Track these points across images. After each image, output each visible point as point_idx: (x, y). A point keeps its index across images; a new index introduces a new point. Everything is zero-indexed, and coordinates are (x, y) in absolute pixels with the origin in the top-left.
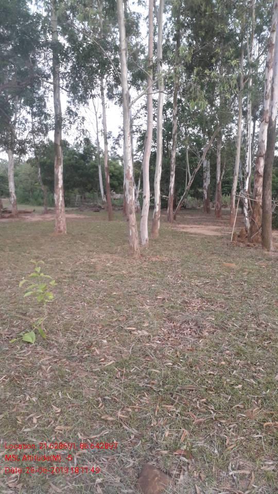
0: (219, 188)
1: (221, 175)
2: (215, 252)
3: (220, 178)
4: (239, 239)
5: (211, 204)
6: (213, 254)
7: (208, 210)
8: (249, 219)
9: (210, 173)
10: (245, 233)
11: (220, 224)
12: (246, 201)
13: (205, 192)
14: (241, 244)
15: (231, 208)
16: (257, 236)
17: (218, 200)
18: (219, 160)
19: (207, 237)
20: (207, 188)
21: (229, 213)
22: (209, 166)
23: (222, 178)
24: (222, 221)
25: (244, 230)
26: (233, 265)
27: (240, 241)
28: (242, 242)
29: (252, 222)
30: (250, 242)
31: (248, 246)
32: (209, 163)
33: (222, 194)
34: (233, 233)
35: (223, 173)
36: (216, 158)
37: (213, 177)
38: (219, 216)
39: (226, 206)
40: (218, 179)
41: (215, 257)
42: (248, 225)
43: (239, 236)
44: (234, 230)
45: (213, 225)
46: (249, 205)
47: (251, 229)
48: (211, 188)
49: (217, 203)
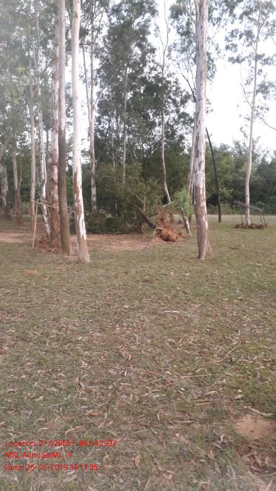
0: (17, 194)
1: (19, 181)
2: (16, 260)
3: (18, 185)
4: (41, 245)
5: (11, 211)
6: (15, 262)
7: (8, 217)
8: (49, 225)
9: (8, 179)
10: (46, 239)
11: (22, 231)
12: (45, 207)
13: (4, 199)
14: (43, 250)
15: (31, 214)
16: (57, 241)
17: (18, 207)
18: (15, 166)
19: (7, 244)
20: (6, 195)
21: (29, 220)
22: (6, 173)
23: (20, 185)
24: (24, 228)
25: (45, 236)
26: (35, 272)
27: (41, 247)
28: (44, 248)
29: (52, 228)
30: (51, 247)
31: (50, 251)
32: (5, 169)
33: (22, 201)
34: (34, 239)
35: (21, 180)
36: (12, 164)
37: (11, 184)
38: (21, 223)
39: (27, 213)
40: (16, 185)
41: (17, 265)
42: (49, 231)
43: (40, 242)
44: (34, 236)
45: (15, 233)
46: (47, 211)
47: (51, 234)
48: (10, 195)
49: (17, 209)
